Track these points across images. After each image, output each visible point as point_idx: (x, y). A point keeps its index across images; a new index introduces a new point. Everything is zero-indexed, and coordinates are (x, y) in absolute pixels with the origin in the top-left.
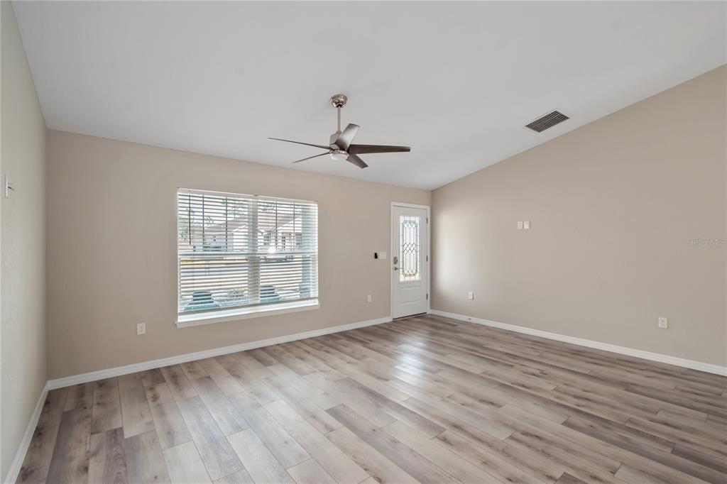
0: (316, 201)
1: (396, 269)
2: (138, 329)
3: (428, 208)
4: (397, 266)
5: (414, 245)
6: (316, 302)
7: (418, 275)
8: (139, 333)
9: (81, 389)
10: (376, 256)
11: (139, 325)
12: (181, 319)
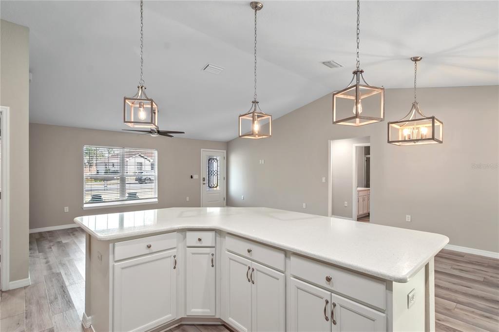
0: (157, 150)
1: (204, 184)
2: (65, 209)
3: (225, 151)
4: (205, 182)
5: (216, 172)
6: (156, 200)
7: (218, 187)
8: (65, 211)
9: (40, 234)
10: (192, 177)
11: (65, 208)
12: (85, 206)
